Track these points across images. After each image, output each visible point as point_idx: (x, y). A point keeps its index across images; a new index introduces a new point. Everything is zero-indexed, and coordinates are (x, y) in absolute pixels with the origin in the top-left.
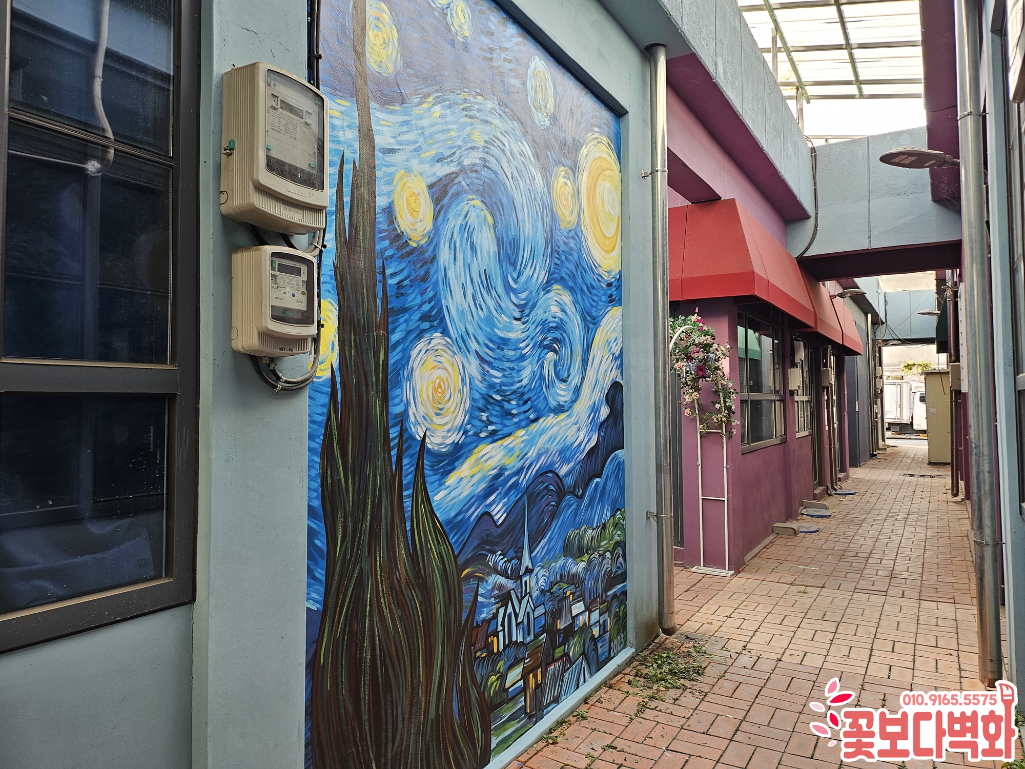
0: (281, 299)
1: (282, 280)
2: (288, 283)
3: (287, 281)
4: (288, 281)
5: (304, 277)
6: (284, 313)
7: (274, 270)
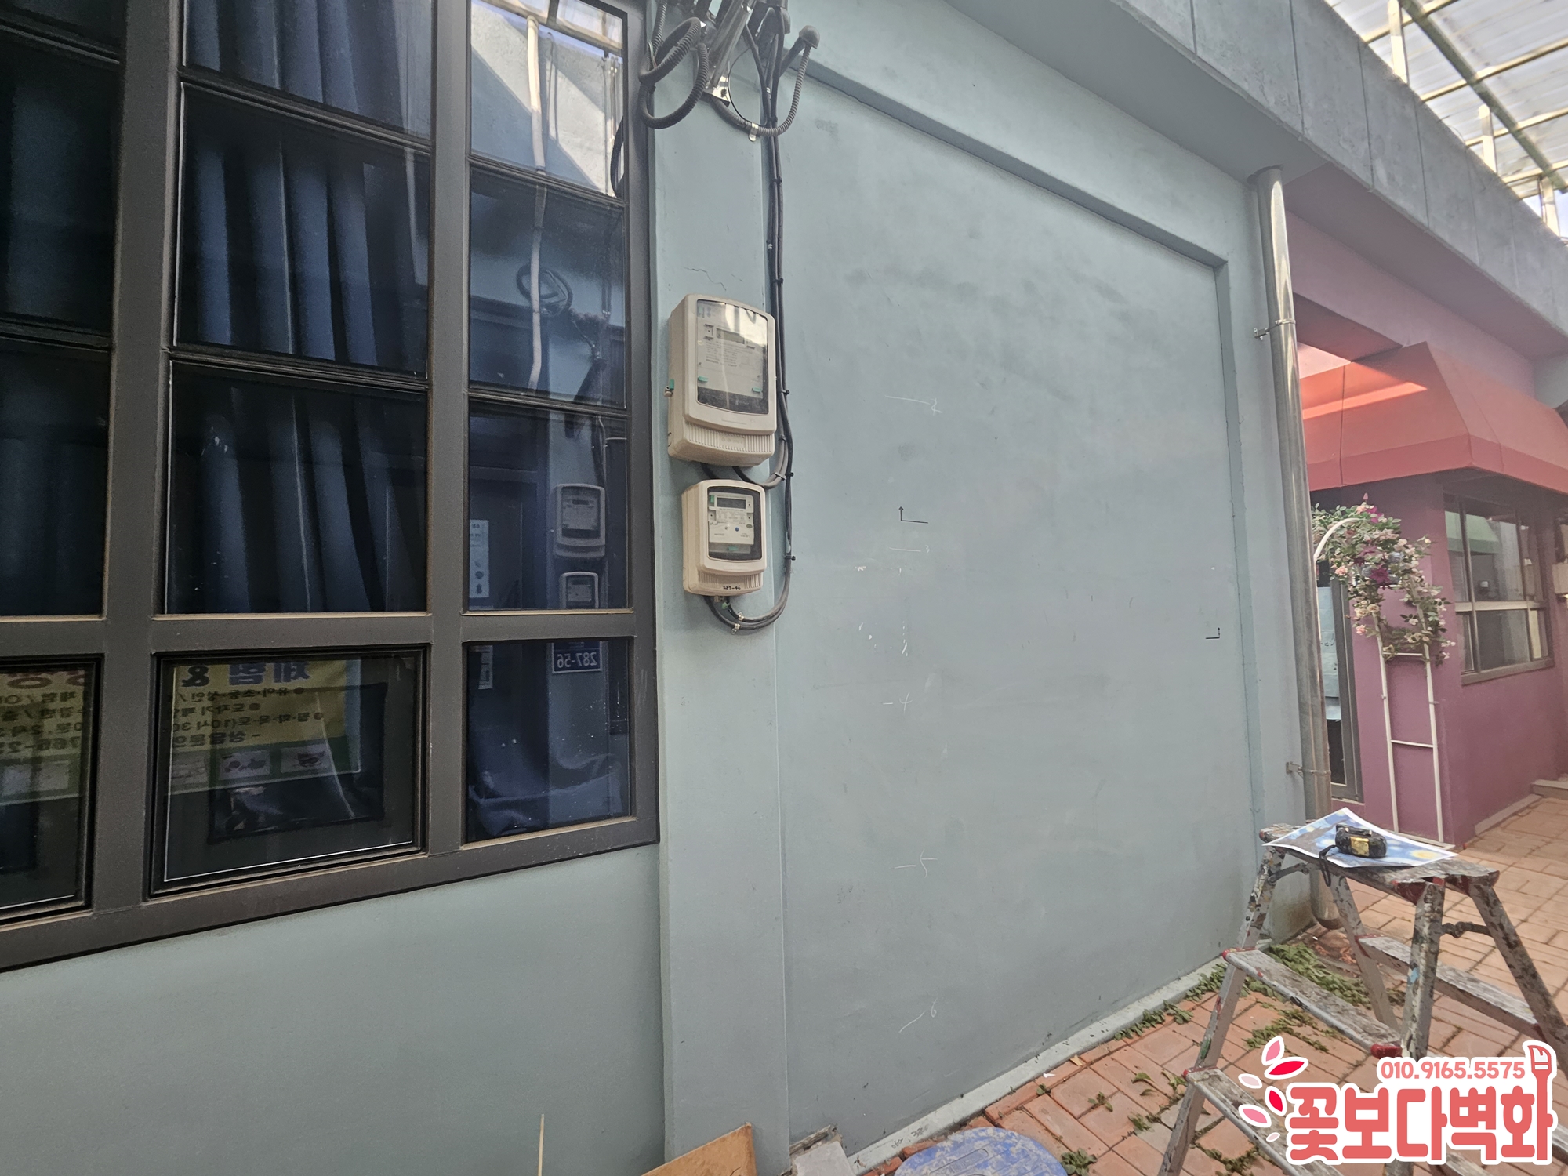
0: (723, 535)
1: (723, 516)
2: (730, 518)
3: (729, 515)
4: (731, 515)
5: (750, 508)
6: (728, 549)
7: (713, 506)
